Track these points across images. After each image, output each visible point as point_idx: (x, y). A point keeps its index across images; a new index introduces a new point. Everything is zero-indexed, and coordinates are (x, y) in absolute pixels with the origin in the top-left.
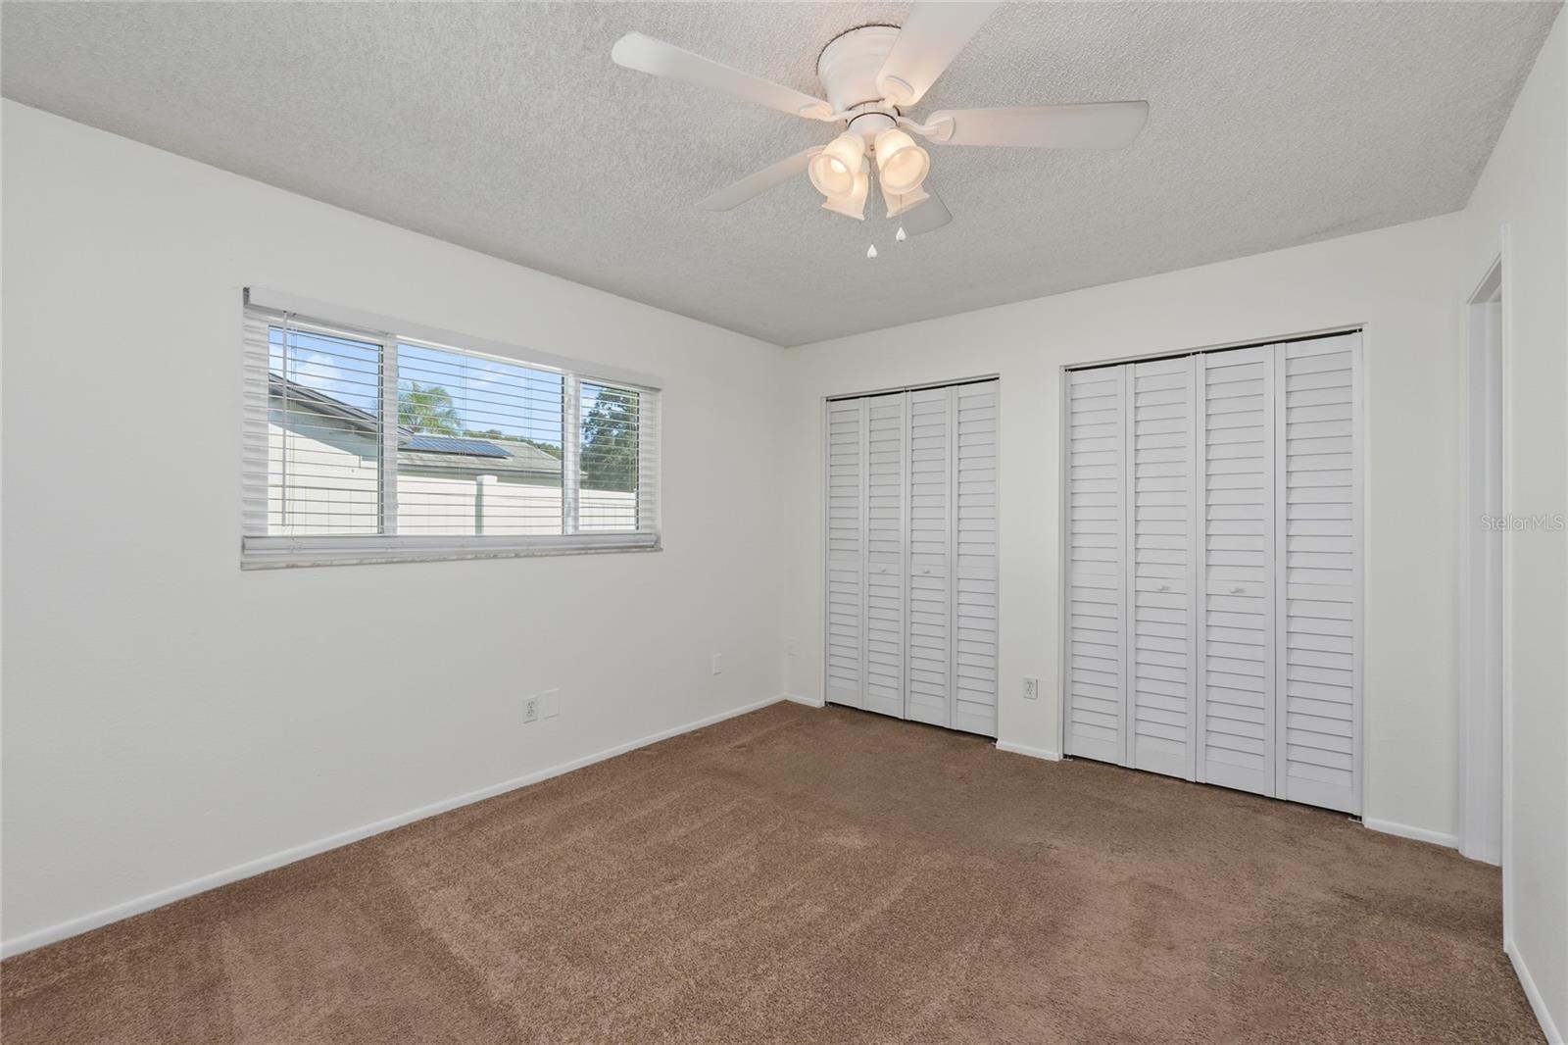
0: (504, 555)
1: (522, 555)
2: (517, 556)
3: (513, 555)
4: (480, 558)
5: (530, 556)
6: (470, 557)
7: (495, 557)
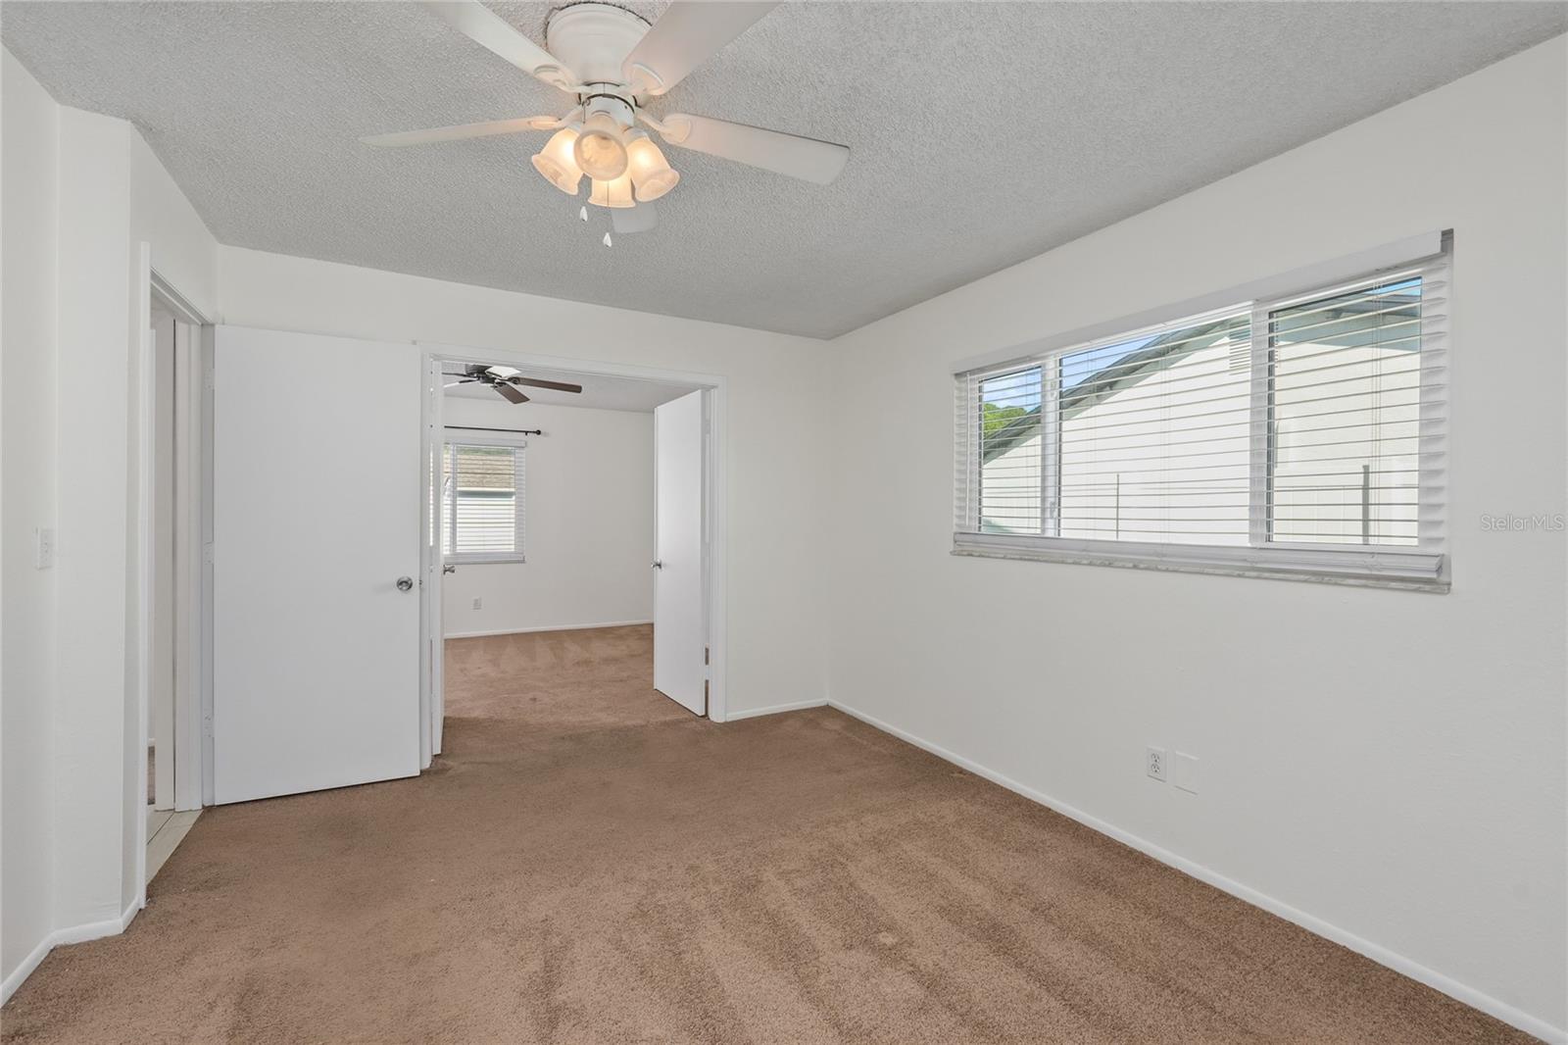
0: (1120, 564)
1: (1142, 566)
2: (1135, 567)
3: (1131, 565)
4: (1095, 565)
5: (1152, 570)
6: (1085, 562)
7: (1110, 565)
